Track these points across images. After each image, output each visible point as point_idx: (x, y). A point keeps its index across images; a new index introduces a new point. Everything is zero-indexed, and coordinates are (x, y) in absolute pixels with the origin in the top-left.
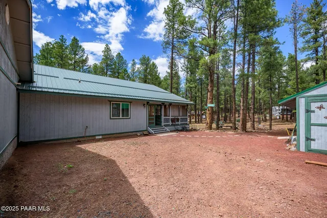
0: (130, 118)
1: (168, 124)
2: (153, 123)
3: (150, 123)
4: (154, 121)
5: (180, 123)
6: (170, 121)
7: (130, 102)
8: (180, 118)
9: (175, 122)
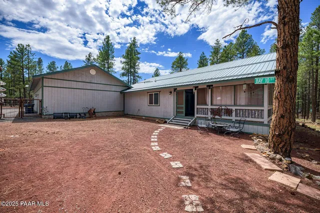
0: (159, 106)
1: (206, 116)
2: (182, 112)
3: (178, 112)
4: (184, 110)
5: (234, 118)
6: (209, 113)
7: (160, 92)
8: (234, 108)
9: (220, 116)
